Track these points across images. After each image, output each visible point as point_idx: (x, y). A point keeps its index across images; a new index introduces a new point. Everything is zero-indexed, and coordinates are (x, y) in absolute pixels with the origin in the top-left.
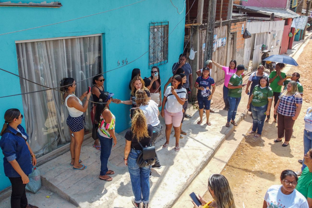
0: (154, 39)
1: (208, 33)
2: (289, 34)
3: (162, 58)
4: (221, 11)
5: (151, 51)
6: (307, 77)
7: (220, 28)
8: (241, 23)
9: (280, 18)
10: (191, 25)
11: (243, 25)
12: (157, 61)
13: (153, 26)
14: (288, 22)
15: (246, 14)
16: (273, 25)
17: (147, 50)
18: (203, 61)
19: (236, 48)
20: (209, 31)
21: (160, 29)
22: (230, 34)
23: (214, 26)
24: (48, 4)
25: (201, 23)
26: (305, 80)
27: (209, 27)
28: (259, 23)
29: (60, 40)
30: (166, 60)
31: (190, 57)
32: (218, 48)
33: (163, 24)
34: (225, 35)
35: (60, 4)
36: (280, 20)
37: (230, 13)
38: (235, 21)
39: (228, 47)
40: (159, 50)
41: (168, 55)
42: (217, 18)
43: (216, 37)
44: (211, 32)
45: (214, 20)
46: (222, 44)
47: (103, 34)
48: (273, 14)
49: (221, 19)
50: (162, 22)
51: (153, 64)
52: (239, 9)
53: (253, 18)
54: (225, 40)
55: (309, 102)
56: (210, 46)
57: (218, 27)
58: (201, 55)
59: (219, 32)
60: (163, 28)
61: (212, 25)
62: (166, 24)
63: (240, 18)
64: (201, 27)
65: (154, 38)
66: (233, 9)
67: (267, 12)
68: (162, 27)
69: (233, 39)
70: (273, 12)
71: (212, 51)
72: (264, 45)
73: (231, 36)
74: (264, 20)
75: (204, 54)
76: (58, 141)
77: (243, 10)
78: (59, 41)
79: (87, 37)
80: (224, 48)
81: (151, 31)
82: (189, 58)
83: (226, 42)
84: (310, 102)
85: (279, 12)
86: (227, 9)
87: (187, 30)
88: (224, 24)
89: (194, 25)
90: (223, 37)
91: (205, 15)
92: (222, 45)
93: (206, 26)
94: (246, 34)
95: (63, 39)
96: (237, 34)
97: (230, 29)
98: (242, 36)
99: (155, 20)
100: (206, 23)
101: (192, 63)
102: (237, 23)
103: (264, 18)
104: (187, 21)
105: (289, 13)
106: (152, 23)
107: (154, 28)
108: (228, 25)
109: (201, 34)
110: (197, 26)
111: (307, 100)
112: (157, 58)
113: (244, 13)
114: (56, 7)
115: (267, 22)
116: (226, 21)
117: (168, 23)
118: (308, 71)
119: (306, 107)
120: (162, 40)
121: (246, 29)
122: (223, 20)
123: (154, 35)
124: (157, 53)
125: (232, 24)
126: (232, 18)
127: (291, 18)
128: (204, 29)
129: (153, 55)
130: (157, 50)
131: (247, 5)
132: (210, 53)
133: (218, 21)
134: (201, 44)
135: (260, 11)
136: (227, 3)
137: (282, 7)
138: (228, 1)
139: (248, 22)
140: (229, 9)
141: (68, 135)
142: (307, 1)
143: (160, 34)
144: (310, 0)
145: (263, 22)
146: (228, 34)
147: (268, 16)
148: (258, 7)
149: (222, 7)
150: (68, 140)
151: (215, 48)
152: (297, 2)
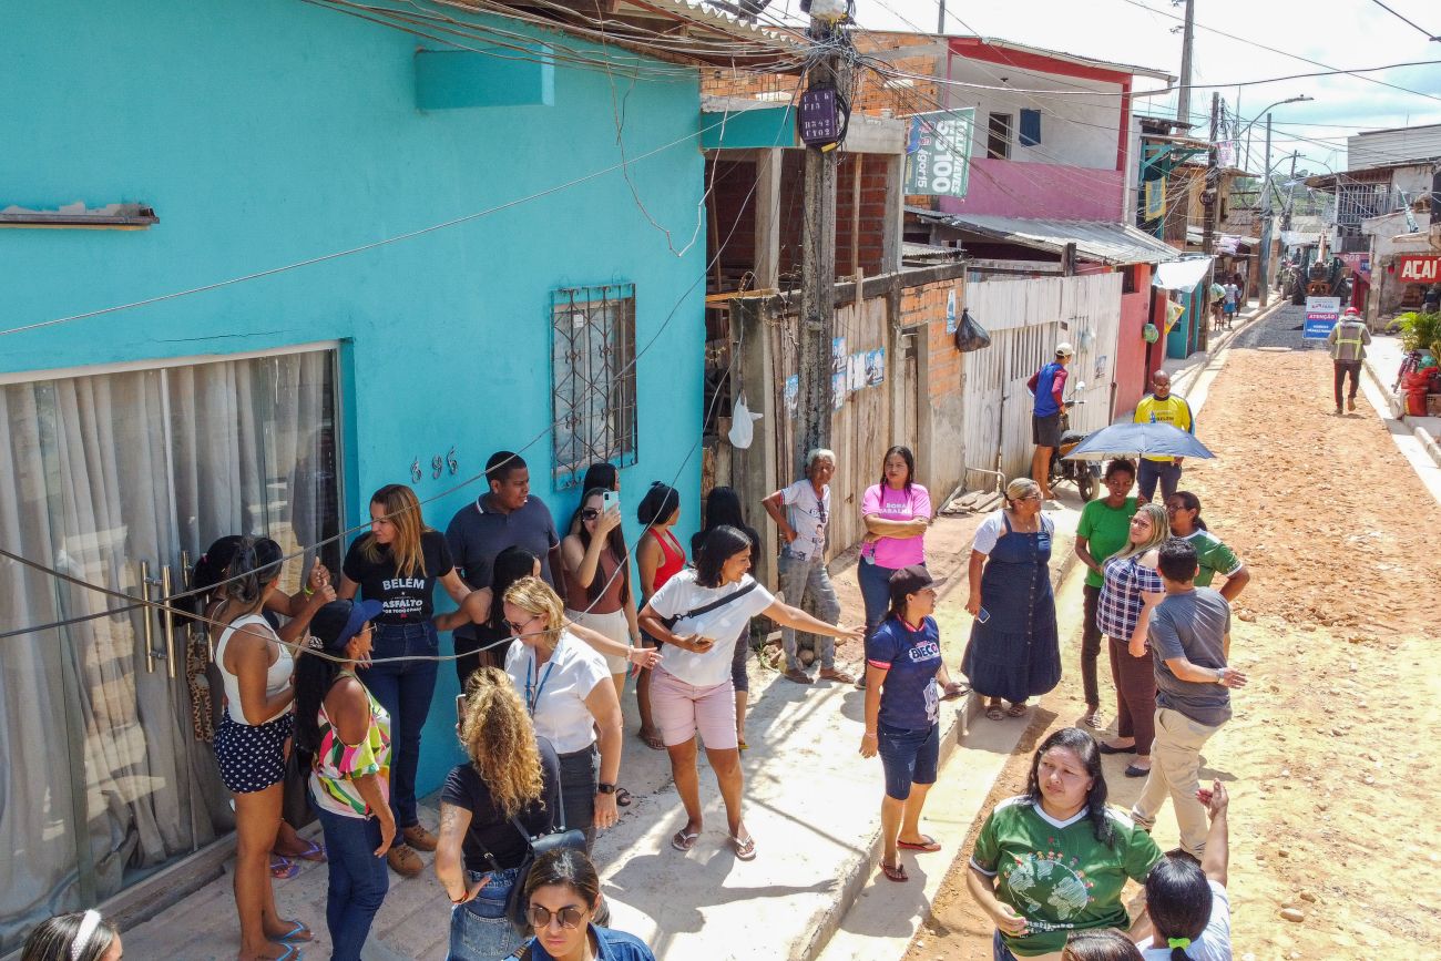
0: (573, 359)
1: (805, 331)
2: (1143, 330)
3: (611, 444)
4: (856, 238)
5: (562, 407)
6: (1234, 509)
7: (857, 307)
8: (941, 284)
9: (1100, 264)
10: (733, 296)
11: (952, 297)
12: (588, 458)
13: (564, 305)
14: (1135, 278)
15: (959, 249)
16: (1076, 293)
17: (543, 409)
18: (790, 455)
19: (931, 395)
20: (811, 323)
21: (600, 314)
22: (898, 333)
23: (832, 302)
24: (91, 213)
25: (776, 289)
26: (1228, 523)
27: (812, 307)
28: (1018, 286)
29: (146, 371)
30: (629, 449)
31: (731, 435)
32: (853, 394)
33: (613, 296)
34: (880, 340)
35: (147, 213)
36: (1102, 271)
37: (894, 244)
38: (916, 281)
39: (896, 387)
40: (597, 410)
41: (636, 431)
42: (843, 268)
43: (840, 348)
44: (818, 326)
45: (832, 277)
46: (869, 377)
47: (346, 342)
48: (1071, 247)
49: (860, 271)
50: (605, 288)
51: (573, 470)
52: (928, 226)
53: (991, 264)
54: (879, 361)
55: (1255, 621)
56: (819, 385)
57: (847, 304)
58: (783, 426)
59: (851, 327)
60: (609, 314)
61: (822, 297)
62: (626, 294)
63: (939, 265)
64: (777, 304)
65: (573, 357)
66: (905, 225)
67: (1048, 239)
68: (604, 309)
69: (913, 353)
70: (1072, 241)
71: (829, 407)
73: (903, 343)
74: (1036, 274)
75: (795, 422)
76: (127, 850)
77: (947, 232)
78: (142, 379)
79: (272, 359)
80: (880, 395)
81: (560, 325)
82: (728, 442)
83: (887, 370)
84: (1258, 619)
85: (1096, 238)
86: (880, 226)
87: (714, 324)
88: (872, 291)
89: (746, 296)
90: (872, 347)
91: (791, 257)
92: (870, 382)
93: (799, 300)
94: (966, 332)
95: (158, 370)
96: (929, 331)
97: (899, 313)
98: (952, 340)
99: (575, 276)
100: (796, 287)
101: (745, 464)
102: (926, 287)
103: (1035, 265)
104: (712, 278)
105: (1135, 243)
106: (562, 291)
107: (572, 313)
108: (888, 293)
109: (775, 334)
110: (759, 301)
111: (1244, 613)
112: (591, 445)
113: (953, 244)
114: (129, 228)
115: (1052, 279)
116: (879, 277)
117: (634, 291)
118: (1234, 486)
119: (1243, 643)
120: (606, 365)
121: (965, 311)
122: (866, 275)
123: (572, 342)
124: (588, 420)
125: (906, 291)
126: (904, 264)
127: (1148, 264)
128: (788, 316)
129: (570, 431)
130: (588, 409)
131: (962, 212)
132: (822, 417)
133: (845, 281)
134: (779, 378)
135: (1017, 234)
136: (878, 200)
137: (1104, 219)
138: (881, 196)
139: (970, 280)
140: (888, 228)
141: (176, 820)
142: (1205, 195)
143: (598, 338)
144: (1215, 190)
145: (1035, 283)
146: (891, 332)
147: (1051, 256)
148: (1008, 217)
149: (856, 218)
150: (175, 844)
151: (838, 396)
152: (1164, 196)
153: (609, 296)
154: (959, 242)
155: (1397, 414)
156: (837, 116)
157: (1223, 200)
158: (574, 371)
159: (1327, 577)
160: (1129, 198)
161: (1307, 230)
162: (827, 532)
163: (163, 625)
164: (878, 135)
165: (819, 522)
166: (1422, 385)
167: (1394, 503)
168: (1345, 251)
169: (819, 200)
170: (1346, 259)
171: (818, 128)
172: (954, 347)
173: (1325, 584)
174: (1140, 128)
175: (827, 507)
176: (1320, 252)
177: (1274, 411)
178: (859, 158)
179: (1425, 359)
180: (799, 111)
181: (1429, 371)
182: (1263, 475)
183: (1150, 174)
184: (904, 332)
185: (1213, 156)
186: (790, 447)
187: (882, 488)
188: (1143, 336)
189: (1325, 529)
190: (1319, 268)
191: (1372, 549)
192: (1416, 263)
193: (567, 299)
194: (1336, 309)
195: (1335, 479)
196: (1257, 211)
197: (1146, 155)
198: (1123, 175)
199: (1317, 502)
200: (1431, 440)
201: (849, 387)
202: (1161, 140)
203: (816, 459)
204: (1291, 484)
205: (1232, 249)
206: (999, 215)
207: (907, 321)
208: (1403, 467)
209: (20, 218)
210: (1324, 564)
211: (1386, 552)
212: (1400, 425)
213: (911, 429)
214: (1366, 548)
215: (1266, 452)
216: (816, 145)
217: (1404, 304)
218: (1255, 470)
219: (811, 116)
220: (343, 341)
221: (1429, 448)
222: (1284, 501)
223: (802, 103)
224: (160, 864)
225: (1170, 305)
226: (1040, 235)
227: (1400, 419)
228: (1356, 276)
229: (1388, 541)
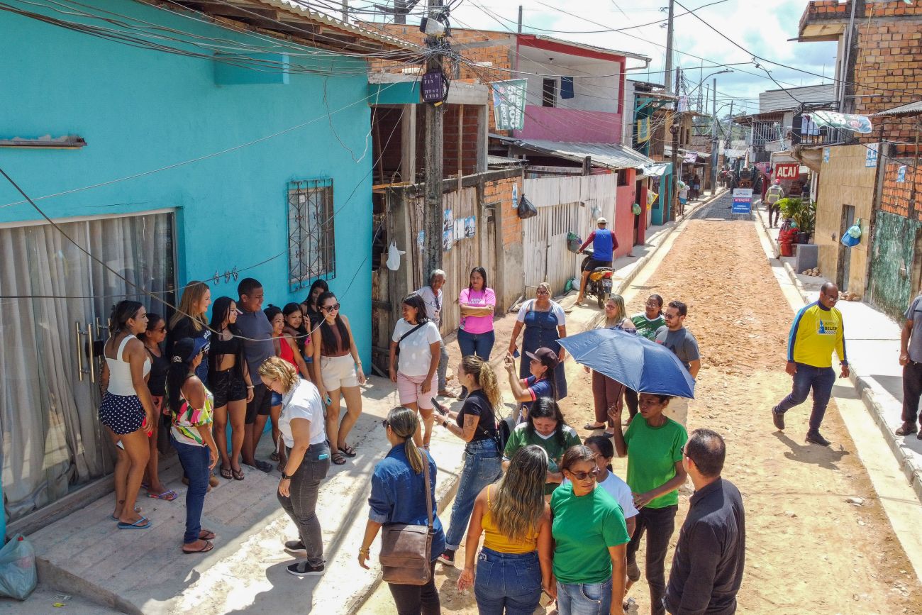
0: (300, 220)
1: (427, 205)
2: (632, 207)
3: (321, 267)
4: (461, 153)
5: (294, 249)
7: (459, 193)
8: (509, 180)
9: (604, 169)
10: (388, 186)
11: (515, 187)
12: (308, 275)
13: (294, 189)
14: (627, 177)
15: (524, 160)
16: (589, 186)
17: (284, 248)
18: (421, 275)
19: (503, 243)
20: (430, 200)
21: (314, 196)
22: (483, 207)
23: (441, 189)
24: (53, 140)
25: (412, 182)
27: (430, 191)
28: (555, 181)
29: (79, 223)
30: (331, 271)
31: (388, 263)
32: (458, 242)
33: (321, 185)
34: (473, 211)
35: (81, 141)
36: (606, 173)
37: (483, 157)
38: (495, 178)
39: (483, 238)
40: (313, 248)
41: (335, 260)
42: (450, 168)
43: (449, 216)
44: (434, 202)
45: (441, 175)
46: (466, 232)
47: (179, 208)
48: (588, 159)
49: (460, 172)
50: (316, 181)
51: (300, 281)
52: (507, 146)
53: (543, 169)
54: (472, 223)
56: (435, 235)
57: (453, 191)
58: (417, 258)
59: (455, 204)
60: (319, 195)
61: (436, 186)
62: (329, 184)
63: (507, 169)
64: (412, 190)
65: (299, 218)
66: (490, 146)
67: (575, 154)
68: (316, 193)
69: (492, 219)
70: (590, 155)
71: (441, 250)
72: (571, 234)
73: (486, 213)
74: (567, 174)
75: (423, 256)
76: (70, 473)
77: (517, 150)
78: (76, 226)
79: (141, 217)
80: (473, 243)
81: (292, 201)
82: (386, 267)
83: (477, 228)
85: (605, 154)
86: (475, 146)
87: (378, 201)
88: (466, 184)
89: (395, 186)
90: (468, 216)
91: (420, 163)
92: (467, 235)
93: (424, 188)
94: (523, 208)
95: (85, 222)
96: (502, 206)
97: (484, 196)
98: (516, 212)
99: (300, 174)
100: (423, 181)
101: (396, 279)
102: (499, 181)
103: (568, 169)
104: (378, 177)
105: (627, 156)
106: (293, 182)
107: (299, 195)
108: (478, 185)
109: (411, 207)
110: (402, 188)
112: (310, 267)
113: (521, 157)
114: (73, 148)
115: (574, 177)
116: (472, 175)
117: (332, 183)
120: (318, 223)
121: (523, 195)
122: (464, 174)
123: (299, 210)
124: (308, 254)
125: (487, 184)
126: (489, 169)
127: (633, 168)
128: (418, 197)
129: (298, 259)
130: (308, 248)
131: (527, 138)
132: (437, 252)
133: (452, 178)
134: (414, 232)
135: (558, 151)
136: (473, 131)
137: (610, 141)
138: (475, 129)
139: (526, 178)
140: (479, 148)
141: (95, 459)
142: (672, 127)
143: (313, 209)
144: (678, 125)
145: (565, 179)
146: (479, 207)
147: (578, 164)
148: (553, 141)
149: (461, 142)
150: (94, 472)
151: (449, 242)
152: (649, 128)
153: (319, 185)
154: (524, 156)
155: (777, 256)
156: (442, 87)
157: (688, 131)
158: (300, 226)
159: (720, 342)
160: (626, 130)
161: (740, 149)
162: (441, 315)
163: (88, 356)
164: (472, 94)
165: (436, 309)
166: (789, 238)
167: (764, 303)
168: (757, 161)
169: (434, 133)
170: (758, 166)
171: (432, 93)
172: (516, 216)
173: (719, 345)
174: (634, 88)
175: (440, 302)
176: (746, 162)
177: (708, 254)
178: (462, 107)
179: (793, 224)
180: (422, 84)
181: (793, 230)
182: (695, 289)
183: (641, 115)
184: (488, 207)
185: (676, 105)
186: (421, 271)
187: (470, 290)
188: (632, 211)
189: (724, 318)
190: (745, 171)
191: (747, 327)
192: (785, 168)
193: (296, 187)
194: (750, 195)
195: (736, 291)
196: (709, 136)
197: (638, 104)
198: (621, 117)
199: (722, 303)
200: (791, 269)
201: (455, 238)
202: (647, 95)
203: (434, 275)
204: (710, 294)
205: (693, 160)
206: (549, 139)
207: (488, 200)
208: (775, 285)
209: (21, 143)
210: (720, 335)
211: (754, 329)
212: (778, 262)
213: (492, 263)
214: (744, 327)
215: (700, 277)
216: (432, 102)
217: (791, 193)
218: (692, 287)
219: (429, 87)
220: (177, 208)
221: (790, 274)
222: (705, 303)
223: (423, 80)
224: (86, 483)
225: (650, 193)
226: (571, 151)
227: (778, 258)
228: (765, 177)
229: (756, 322)
